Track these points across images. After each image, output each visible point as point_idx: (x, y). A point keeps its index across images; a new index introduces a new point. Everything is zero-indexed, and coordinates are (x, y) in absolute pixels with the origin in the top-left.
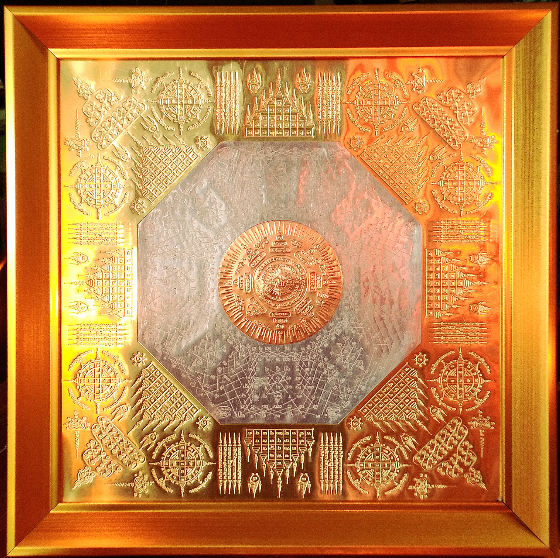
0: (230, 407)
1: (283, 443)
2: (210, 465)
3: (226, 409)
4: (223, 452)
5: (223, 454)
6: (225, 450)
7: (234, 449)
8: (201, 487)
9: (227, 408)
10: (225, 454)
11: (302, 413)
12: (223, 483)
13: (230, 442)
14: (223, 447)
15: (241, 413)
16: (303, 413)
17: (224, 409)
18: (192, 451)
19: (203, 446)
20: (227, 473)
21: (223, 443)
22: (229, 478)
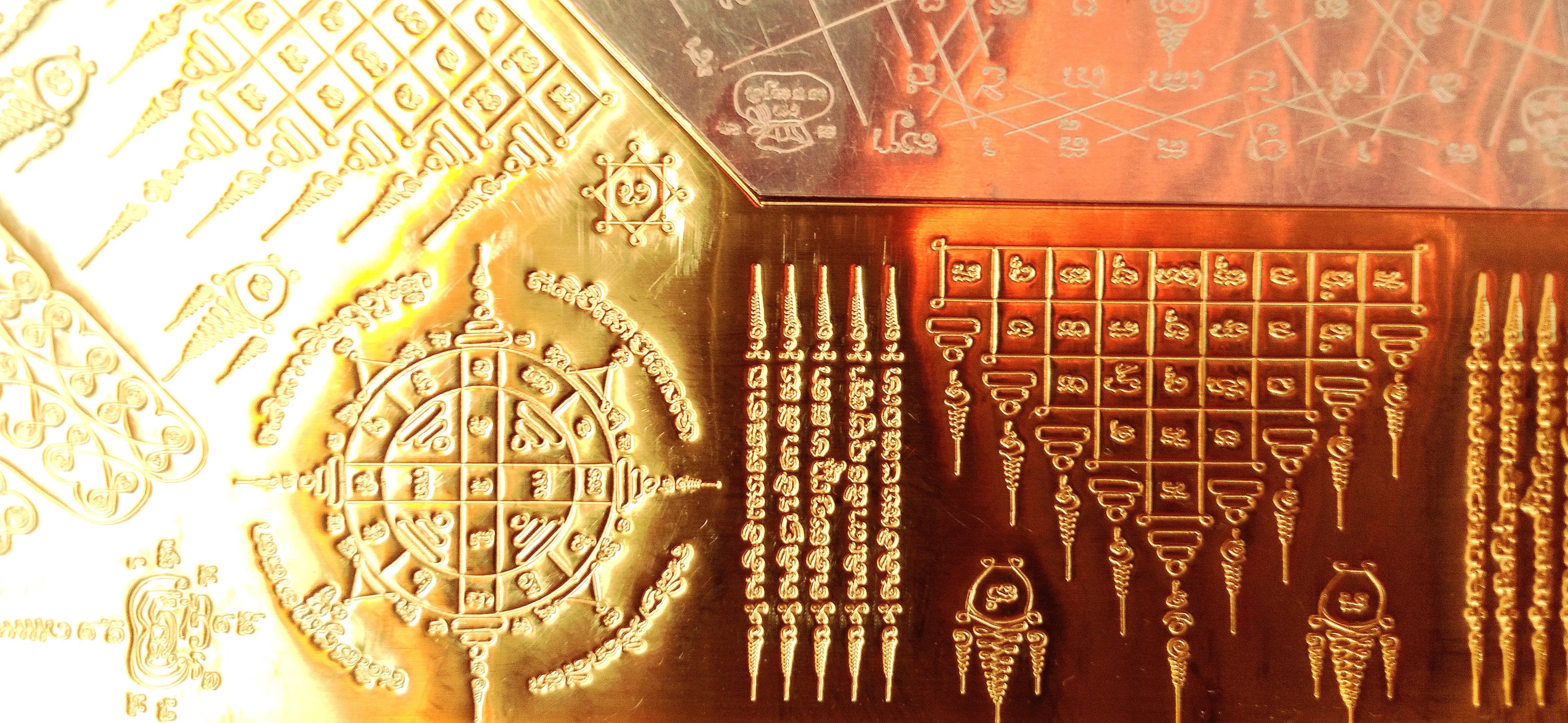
0: (833, 76)
1: (1202, 346)
2: (681, 498)
3: (799, 94)
4: (775, 402)
5: (773, 416)
6: (792, 389)
7: (854, 387)
8: (616, 655)
9: (807, 83)
10: (789, 418)
11: (1353, 129)
12: (774, 628)
13: (826, 331)
14: (775, 366)
15: (908, 120)
16: (1357, 133)
17: (784, 94)
18: (554, 391)
19: (631, 361)
20: (802, 557)
21: (775, 341)
22: (819, 589)
